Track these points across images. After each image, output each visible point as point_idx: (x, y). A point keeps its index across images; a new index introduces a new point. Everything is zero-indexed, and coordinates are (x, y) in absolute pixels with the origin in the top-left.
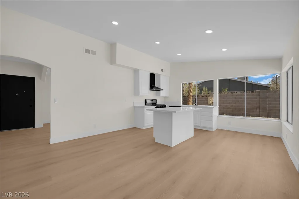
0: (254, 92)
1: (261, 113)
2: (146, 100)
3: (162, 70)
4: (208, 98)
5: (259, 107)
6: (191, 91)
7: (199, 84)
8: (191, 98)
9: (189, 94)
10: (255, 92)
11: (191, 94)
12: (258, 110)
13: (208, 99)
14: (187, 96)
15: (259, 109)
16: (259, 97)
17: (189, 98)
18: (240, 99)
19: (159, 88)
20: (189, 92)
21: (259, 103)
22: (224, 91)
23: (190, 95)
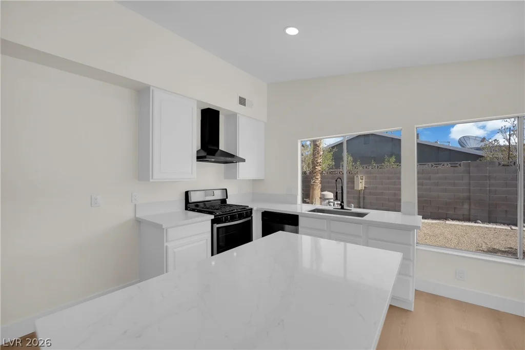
0: (457, 165)
1: (473, 212)
2: (187, 193)
3: (242, 101)
4: (355, 177)
5: (469, 198)
6: (319, 161)
7: (333, 147)
8: (319, 177)
9: (314, 168)
10: (460, 165)
11: (319, 168)
12: (466, 206)
13: (354, 179)
14: (310, 173)
15: (470, 204)
16: (470, 176)
17: (315, 176)
18: (424, 181)
19: (232, 156)
20: (314, 164)
21: (470, 189)
22: (389, 161)
23: (317, 170)
